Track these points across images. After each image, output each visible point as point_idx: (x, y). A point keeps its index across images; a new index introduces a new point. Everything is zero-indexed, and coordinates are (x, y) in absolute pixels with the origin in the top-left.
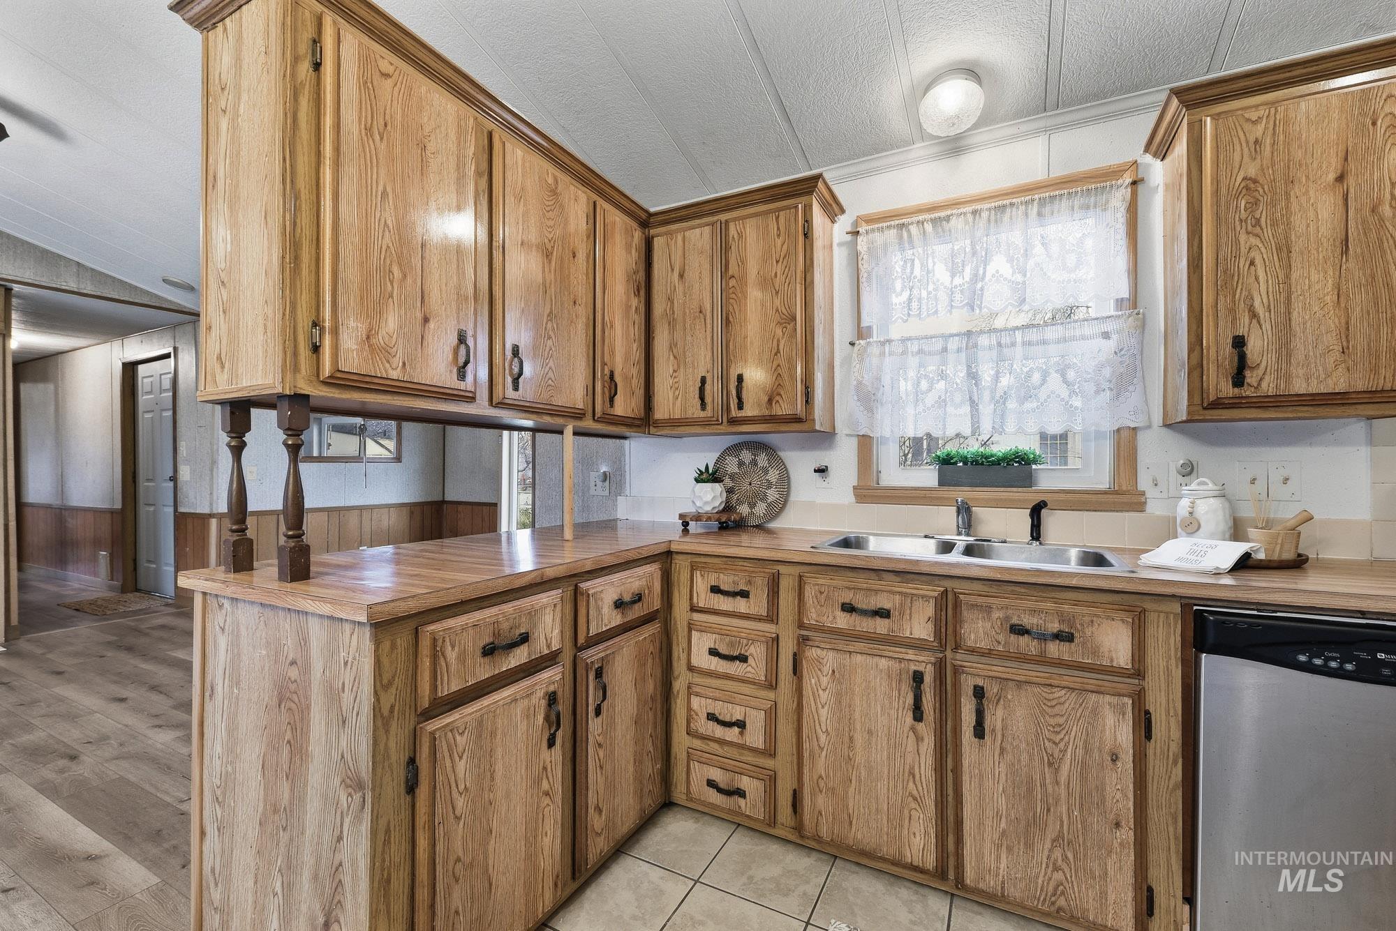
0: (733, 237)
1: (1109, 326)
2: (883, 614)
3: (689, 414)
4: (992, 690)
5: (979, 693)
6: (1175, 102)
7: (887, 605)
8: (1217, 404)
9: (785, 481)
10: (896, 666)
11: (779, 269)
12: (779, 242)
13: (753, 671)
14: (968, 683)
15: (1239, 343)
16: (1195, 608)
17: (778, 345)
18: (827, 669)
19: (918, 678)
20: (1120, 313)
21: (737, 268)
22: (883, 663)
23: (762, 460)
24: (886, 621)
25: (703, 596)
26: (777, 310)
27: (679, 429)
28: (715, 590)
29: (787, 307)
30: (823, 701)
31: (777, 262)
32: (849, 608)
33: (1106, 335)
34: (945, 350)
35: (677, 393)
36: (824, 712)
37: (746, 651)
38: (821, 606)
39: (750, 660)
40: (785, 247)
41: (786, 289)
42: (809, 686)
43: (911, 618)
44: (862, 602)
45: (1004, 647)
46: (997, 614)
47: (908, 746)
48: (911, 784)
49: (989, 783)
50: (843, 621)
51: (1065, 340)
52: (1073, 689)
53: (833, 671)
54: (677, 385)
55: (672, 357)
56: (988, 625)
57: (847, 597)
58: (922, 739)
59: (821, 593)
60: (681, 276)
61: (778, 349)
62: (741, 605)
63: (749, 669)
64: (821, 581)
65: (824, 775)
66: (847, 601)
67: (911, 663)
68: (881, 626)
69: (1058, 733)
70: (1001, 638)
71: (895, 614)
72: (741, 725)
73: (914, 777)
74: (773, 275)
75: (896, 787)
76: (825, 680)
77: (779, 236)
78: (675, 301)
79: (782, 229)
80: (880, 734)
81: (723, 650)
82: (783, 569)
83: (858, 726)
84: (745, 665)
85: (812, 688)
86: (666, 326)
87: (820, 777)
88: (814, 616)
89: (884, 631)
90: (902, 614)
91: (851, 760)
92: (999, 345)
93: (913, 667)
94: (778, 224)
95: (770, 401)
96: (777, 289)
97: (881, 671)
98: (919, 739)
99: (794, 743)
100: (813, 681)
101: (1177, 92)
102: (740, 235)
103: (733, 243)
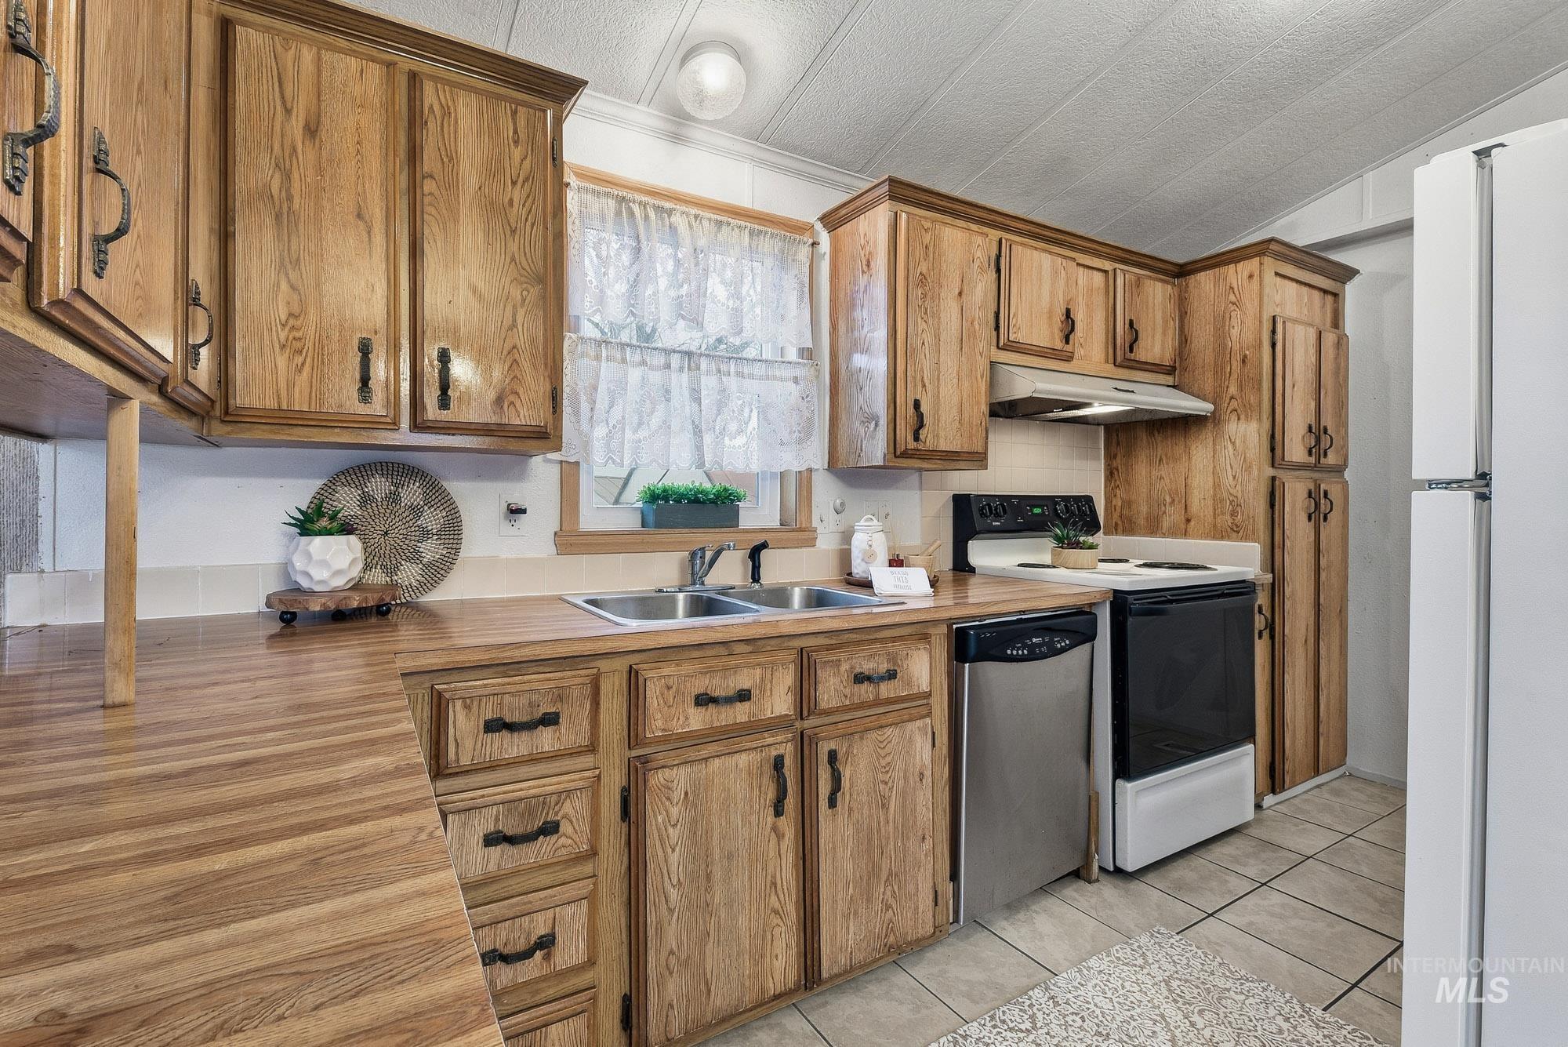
0: (431, 108)
1: (798, 372)
2: (744, 696)
3: (330, 405)
4: (842, 749)
5: (833, 757)
6: (886, 188)
7: (746, 684)
8: (906, 455)
9: (452, 531)
10: (755, 757)
11: (517, 195)
12: (517, 153)
13: (570, 841)
14: (824, 748)
15: (917, 404)
16: (955, 626)
17: (514, 315)
18: (678, 795)
19: (778, 763)
20: (801, 360)
21: (439, 165)
22: (743, 759)
23: (412, 493)
24: (747, 704)
25: (468, 744)
26: (513, 259)
27: (295, 430)
28: (494, 726)
29: (530, 262)
30: (673, 841)
31: (514, 183)
32: (704, 700)
33: (796, 380)
34: (668, 366)
35: (299, 360)
36: (674, 858)
37: (556, 814)
38: (669, 707)
39: (565, 827)
40: (527, 163)
41: (528, 228)
42: (654, 827)
43: (771, 694)
44: (719, 686)
45: (850, 701)
46: (845, 667)
47: (770, 851)
48: (773, 898)
49: (840, 853)
50: (697, 719)
51: (768, 378)
52: (897, 724)
53: (686, 794)
54: (298, 345)
55: (284, 286)
56: (837, 680)
57: (701, 685)
58: (783, 835)
59: (669, 688)
60: (312, 131)
61: (514, 320)
62: (546, 739)
63: (563, 840)
64: (666, 672)
65: (675, 950)
66: (702, 691)
67: (772, 748)
68: (740, 713)
69: (887, 772)
70: (847, 691)
71: (755, 692)
72: (546, 943)
73: (776, 887)
74: (506, 200)
75: (757, 910)
76: (674, 811)
77: (516, 142)
78: (295, 176)
79: (522, 135)
80: (740, 853)
81: (511, 828)
82: (604, 665)
83: (717, 851)
84: (555, 837)
85: (659, 830)
86: (269, 220)
87: (672, 952)
88: (660, 723)
89: (745, 719)
90: (763, 691)
91: (708, 906)
92: (719, 371)
93: (774, 753)
94: (515, 124)
95: (499, 401)
96: (513, 226)
97: (741, 770)
98: (780, 836)
99: (624, 925)
100: (660, 819)
101: (892, 181)
102: (446, 112)
103: (431, 119)
